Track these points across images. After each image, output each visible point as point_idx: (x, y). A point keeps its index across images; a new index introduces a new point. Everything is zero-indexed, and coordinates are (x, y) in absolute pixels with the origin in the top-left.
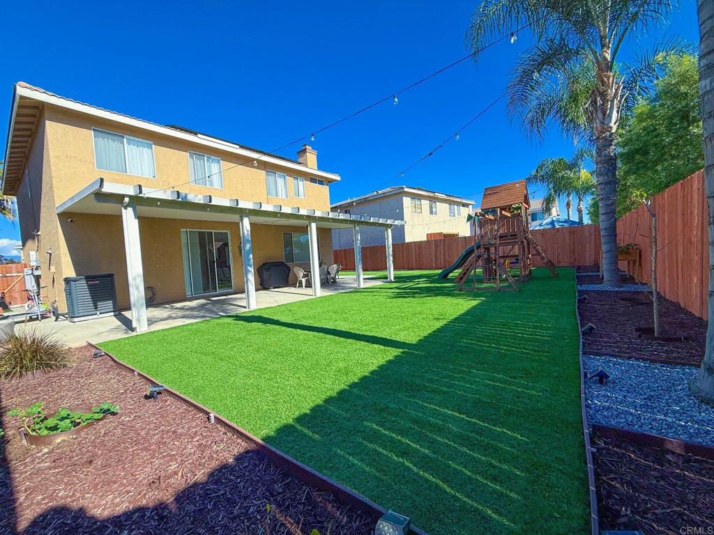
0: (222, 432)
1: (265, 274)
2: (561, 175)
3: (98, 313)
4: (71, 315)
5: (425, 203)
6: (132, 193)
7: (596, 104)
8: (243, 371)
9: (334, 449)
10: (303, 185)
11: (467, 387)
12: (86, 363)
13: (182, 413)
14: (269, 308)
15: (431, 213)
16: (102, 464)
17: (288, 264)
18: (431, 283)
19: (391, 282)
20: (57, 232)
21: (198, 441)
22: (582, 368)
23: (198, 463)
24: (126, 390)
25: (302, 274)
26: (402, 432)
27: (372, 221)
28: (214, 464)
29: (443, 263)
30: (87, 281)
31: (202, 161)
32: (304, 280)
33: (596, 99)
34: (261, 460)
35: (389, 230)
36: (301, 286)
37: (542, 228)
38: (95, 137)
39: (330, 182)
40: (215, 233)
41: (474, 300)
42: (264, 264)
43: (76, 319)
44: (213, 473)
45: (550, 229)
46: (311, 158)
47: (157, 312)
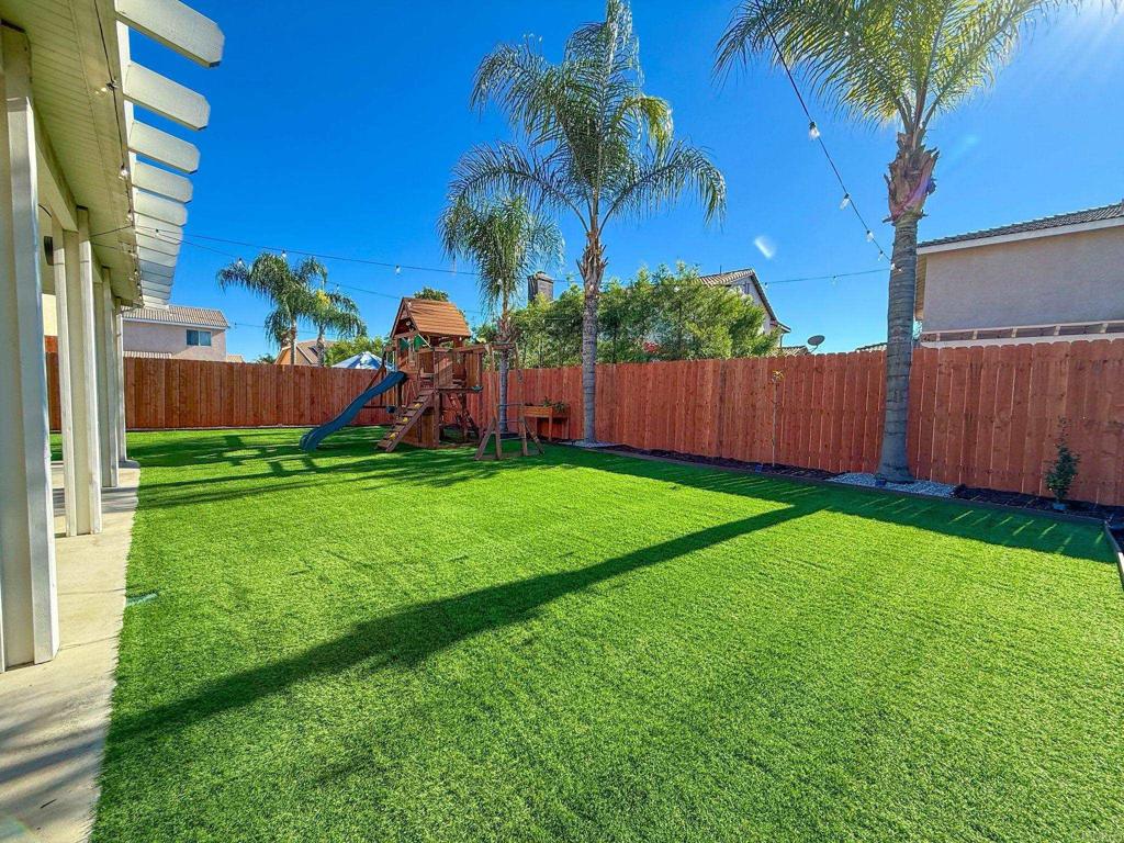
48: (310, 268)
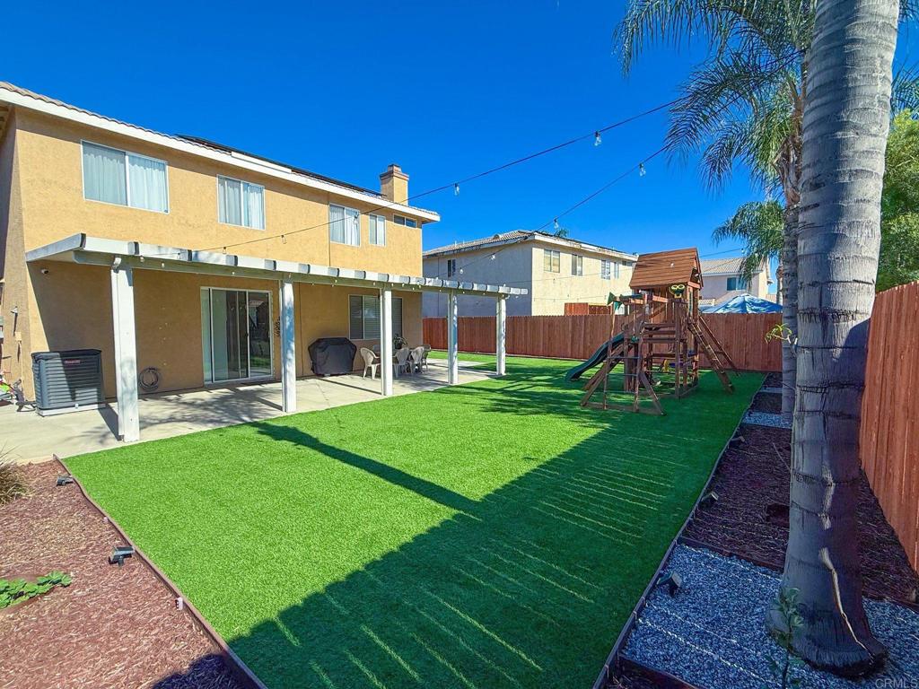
0: (187, 625)
1: (319, 354)
2: (770, 228)
3: (77, 405)
4: (40, 405)
5: (566, 259)
6: (126, 252)
7: (789, 160)
8: (243, 528)
9: (312, 662)
10: (383, 225)
11: (509, 582)
12: (46, 493)
13: (149, 590)
14: (313, 413)
15: (574, 272)
16: (37, 657)
17: (353, 341)
18: (552, 386)
19: (500, 378)
20: (25, 288)
21: (155, 635)
22: (660, 567)
23: (148, 666)
24: (88, 547)
25: (371, 359)
26: (399, 645)
27: (476, 288)
28: (166, 670)
29: (582, 352)
30: (63, 361)
31: (237, 190)
32: (374, 368)
33: (788, 152)
34: (220, 670)
35: (503, 302)
36: (369, 375)
37: (727, 311)
38: (84, 153)
39: (423, 222)
40: (249, 293)
41: (595, 426)
42: (319, 341)
43: (45, 413)
44: (160, 683)
45: (737, 314)
46: (400, 185)
47: (156, 408)
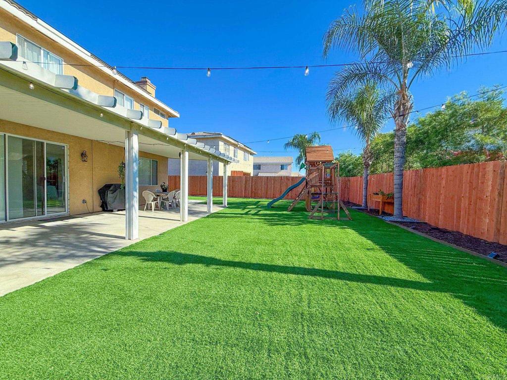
5: (231, 148)
10: (147, 113)
19: (225, 207)
25: (151, 198)
32: (153, 204)
42: (107, 186)
46: (151, 91)
48: (314, 136)
